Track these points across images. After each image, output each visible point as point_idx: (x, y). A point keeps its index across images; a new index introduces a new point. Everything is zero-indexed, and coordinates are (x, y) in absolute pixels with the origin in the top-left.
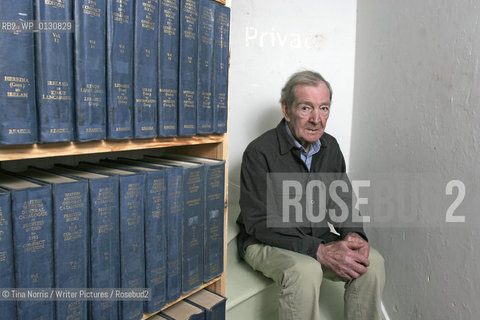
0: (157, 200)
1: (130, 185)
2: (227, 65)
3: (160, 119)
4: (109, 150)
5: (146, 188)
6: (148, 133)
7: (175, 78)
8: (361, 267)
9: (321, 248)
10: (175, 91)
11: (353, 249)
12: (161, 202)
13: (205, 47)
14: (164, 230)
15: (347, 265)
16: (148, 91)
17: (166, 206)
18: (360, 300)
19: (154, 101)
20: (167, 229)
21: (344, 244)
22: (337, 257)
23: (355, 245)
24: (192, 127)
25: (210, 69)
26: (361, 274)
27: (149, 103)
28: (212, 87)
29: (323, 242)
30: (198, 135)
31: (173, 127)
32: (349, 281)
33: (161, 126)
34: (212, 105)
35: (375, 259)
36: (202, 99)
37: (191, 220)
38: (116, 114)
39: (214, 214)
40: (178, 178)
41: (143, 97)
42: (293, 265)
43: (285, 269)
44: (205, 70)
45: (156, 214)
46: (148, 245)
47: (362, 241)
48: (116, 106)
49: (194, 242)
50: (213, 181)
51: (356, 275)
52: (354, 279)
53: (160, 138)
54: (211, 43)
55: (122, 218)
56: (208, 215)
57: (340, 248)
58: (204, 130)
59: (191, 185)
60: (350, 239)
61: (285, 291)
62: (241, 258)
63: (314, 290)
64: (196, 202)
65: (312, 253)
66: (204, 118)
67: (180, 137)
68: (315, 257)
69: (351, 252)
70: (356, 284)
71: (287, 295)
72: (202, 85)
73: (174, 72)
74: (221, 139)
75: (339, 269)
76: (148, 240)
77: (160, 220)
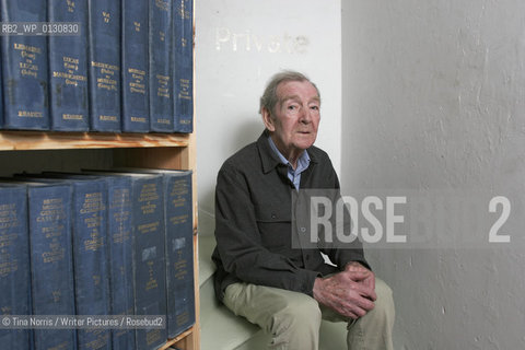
0: (92, 223)
1: (46, 201)
2: (191, 45)
3: (94, 105)
4: (11, 148)
5: (73, 206)
6: (74, 123)
7: (115, 49)
8: (367, 302)
9: (318, 283)
10: (116, 68)
11: (357, 280)
12: (98, 228)
13: (159, 13)
14: (104, 268)
15: (352, 301)
16: (73, 63)
17: (106, 231)
18: (367, 343)
19: (83, 78)
20: (109, 267)
21: (345, 275)
22: (339, 292)
23: (359, 275)
24: (143, 120)
25: (167, 44)
26: (367, 310)
27: (75, 80)
28: (170, 69)
29: (319, 276)
30: (153, 133)
31: (114, 119)
32: (352, 321)
33: (95, 116)
34: (171, 92)
35: (382, 290)
36: (157, 84)
37: (146, 253)
38: (17, 90)
39: (179, 243)
40: (125, 192)
41: (64, 70)
42: (285, 306)
43: (275, 312)
44: (159, 45)
45: (91, 245)
46: (79, 292)
47: (366, 270)
48: (17, 77)
49: (152, 283)
50: (176, 198)
51: (363, 312)
52: (359, 317)
53: (94, 134)
54: (168, 9)
55: (34, 252)
56: (171, 245)
57: (341, 281)
58: (160, 126)
59: (145, 203)
60: (351, 269)
61: (276, 340)
62: (220, 302)
63: (312, 336)
64: (153, 226)
65: (307, 289)
66: (160, 110)
67: (126, 134)
68: (311, 295)
69: (355, 285)
70: (362, 323)
71: (280, 344)
72: (155, 65)
73: (114, 40)
74: (185, 142)
75: (342, 306)
76: (79, 283)
77: (98, 253)
